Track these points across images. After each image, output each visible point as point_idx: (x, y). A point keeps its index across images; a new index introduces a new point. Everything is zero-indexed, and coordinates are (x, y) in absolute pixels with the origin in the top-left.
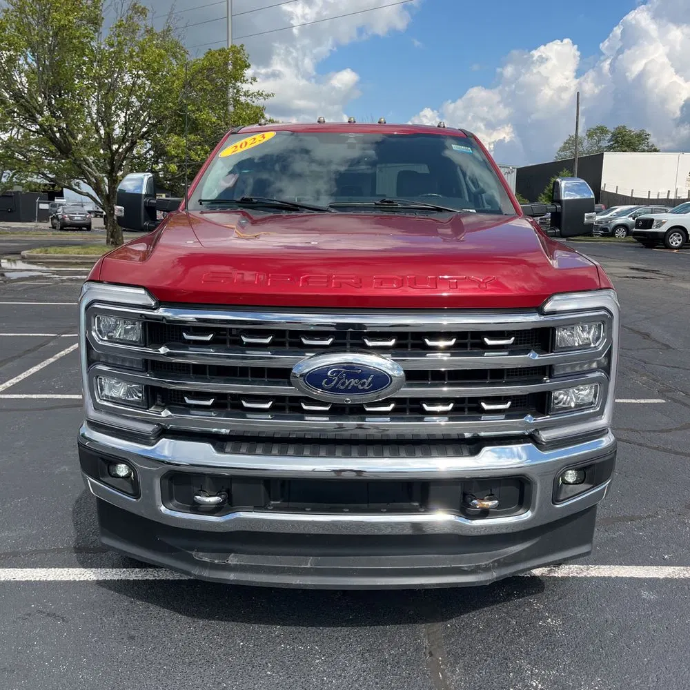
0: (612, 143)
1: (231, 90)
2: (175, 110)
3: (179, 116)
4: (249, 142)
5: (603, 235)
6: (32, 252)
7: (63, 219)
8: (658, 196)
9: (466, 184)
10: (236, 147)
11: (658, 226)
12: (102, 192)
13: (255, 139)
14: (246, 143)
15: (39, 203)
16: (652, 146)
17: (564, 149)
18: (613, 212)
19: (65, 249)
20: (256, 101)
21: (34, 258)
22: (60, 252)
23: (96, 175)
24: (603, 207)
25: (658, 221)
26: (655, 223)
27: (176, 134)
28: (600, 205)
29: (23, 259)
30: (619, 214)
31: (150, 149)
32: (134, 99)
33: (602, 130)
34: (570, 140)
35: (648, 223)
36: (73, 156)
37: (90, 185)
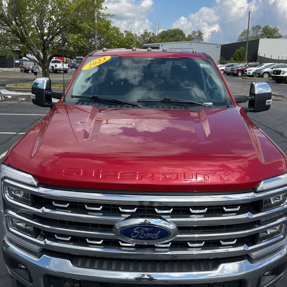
0: (263, 33)
1: (96, 13)
2: (71, 22)
3: (73, 25)
4: (97, 62)
5: (258, 77)
6: (10, 86)
7: (26, 67)
8: (282, 59)
9: (206, 82)
10: (91, 64)
11: (283, 74)
12: (40, 59)
13: (100, 60)
14: (96, 62)
15: (15, 60)
16: (280, 34)
17: (242, 35)
18: (263, 66)
19: (25, 84)
20: (107, 18)
21: (11, 88)
22: (23, 86)
23: (37, 51)
24: (259, 63)
25: (283, 71)
26: (282, 72)
27: (72, 33)
28: (257, 63)
29: (7, 89)
30: (266, 67)
31: (61, 39)
32: (53, 17)
33: (258, 27)
34: (244, 31)
35: (279, 72)
36: (27, 43)
37: (35, 56)
